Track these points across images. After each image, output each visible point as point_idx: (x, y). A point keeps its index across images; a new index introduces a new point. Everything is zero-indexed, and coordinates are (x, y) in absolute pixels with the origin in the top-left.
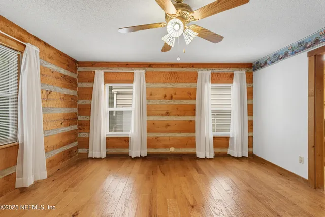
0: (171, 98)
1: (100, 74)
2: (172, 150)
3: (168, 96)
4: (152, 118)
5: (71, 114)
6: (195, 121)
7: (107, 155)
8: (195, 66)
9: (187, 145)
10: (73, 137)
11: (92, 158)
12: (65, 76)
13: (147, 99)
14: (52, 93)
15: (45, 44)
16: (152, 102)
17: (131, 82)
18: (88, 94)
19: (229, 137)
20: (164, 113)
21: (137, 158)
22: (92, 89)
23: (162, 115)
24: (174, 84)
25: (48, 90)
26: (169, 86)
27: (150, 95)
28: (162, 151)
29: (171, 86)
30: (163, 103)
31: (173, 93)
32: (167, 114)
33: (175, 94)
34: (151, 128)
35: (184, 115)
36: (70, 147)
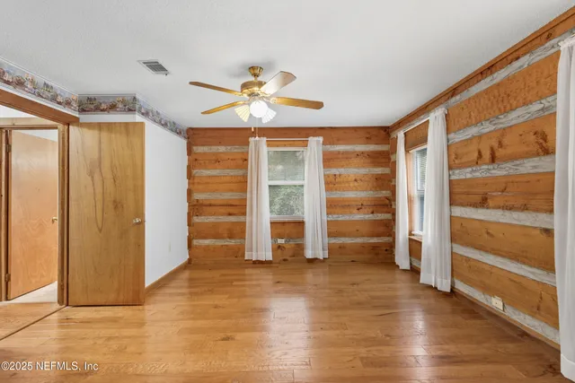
0: (493, 159)
1: (400, 137)
2: (497, 303)
3: (487, 155)
4: (459, 211)
6: (552, 230)
9: (539, 309)
12: (363, 153)
13: (450, 168)
14: (342, 177)
15: (331, 128)
16: (459, 175)
17: (425, 139)
20: (479, 198)
23: (474, 205)
24: (497, 118)
25: (337, 173)
26: (487, 128)
27: (455, 158)
28: (477, 295)
29: (492, 128)
30: (478, 174)
31: (496, 145)
32: (483, 203)
33: (500, 145)
34: (458, 233)
35: (525, 208)
36: (375, 240)
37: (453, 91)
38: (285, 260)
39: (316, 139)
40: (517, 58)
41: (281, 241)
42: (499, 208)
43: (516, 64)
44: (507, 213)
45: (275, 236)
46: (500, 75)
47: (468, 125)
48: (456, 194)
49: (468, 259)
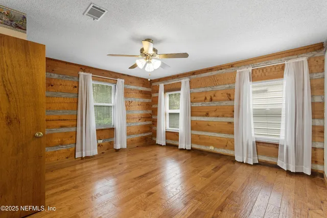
0: (211, 100)
1: (162, 86)
2: (211, 148)
3: (208, 98)
4: (195, 118)
5: (147, 114)
6: (233, 122)
7: (166, 144)
8: (235, 65)
9: (226, 146)
10: (148, 129)
11: (157, 144)
12: (141, 91)
13: (191, 102)
14: (133, 102)
15: (128, 75)
16: (195, 105)
17: (179, 89)
18: (156, 101)
19: (278, 145)
20: (205, 113)
21: (182, 149)
22: (158, 97)
23: (203, 116)
24: (213, 86)
25: (131, 101)
26: (209, 89)
27: (194, 99)
28: (203, 148)
29: (211, 89)
30: (204, 105)
31: (212, 96)
32: (207, 115)
33: (214, 96)
34: (194, 126)
35: (223, 116)
36: (146, 135)
37: (194, 73)
38: (103, 153)
39: (121, 80)
40: (221, 69)
41: (100, 141)
42: (213, 116)
43: (220, 71)
44: (217, 118)
45: (99, 138)
46: (214, 73)
47: (201, 87)
48: (193, 112)
49: (199, 136)
